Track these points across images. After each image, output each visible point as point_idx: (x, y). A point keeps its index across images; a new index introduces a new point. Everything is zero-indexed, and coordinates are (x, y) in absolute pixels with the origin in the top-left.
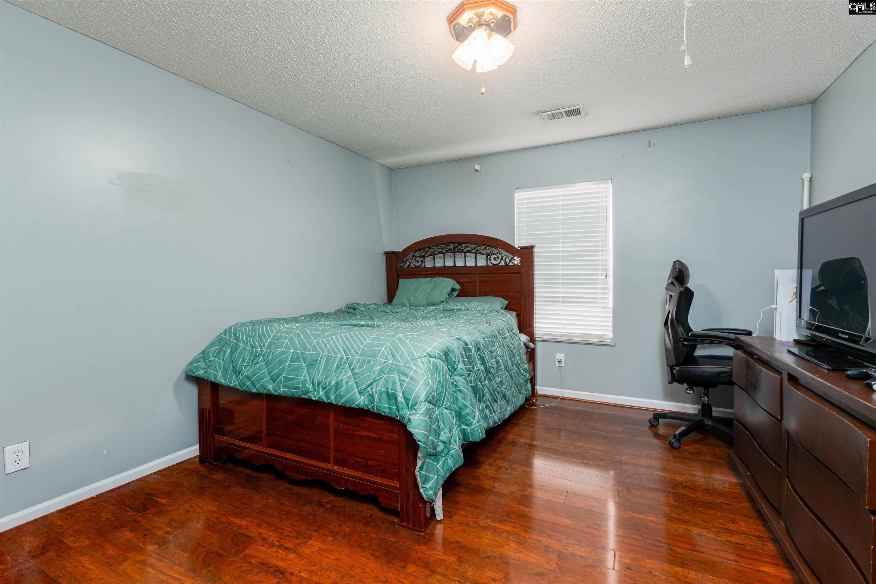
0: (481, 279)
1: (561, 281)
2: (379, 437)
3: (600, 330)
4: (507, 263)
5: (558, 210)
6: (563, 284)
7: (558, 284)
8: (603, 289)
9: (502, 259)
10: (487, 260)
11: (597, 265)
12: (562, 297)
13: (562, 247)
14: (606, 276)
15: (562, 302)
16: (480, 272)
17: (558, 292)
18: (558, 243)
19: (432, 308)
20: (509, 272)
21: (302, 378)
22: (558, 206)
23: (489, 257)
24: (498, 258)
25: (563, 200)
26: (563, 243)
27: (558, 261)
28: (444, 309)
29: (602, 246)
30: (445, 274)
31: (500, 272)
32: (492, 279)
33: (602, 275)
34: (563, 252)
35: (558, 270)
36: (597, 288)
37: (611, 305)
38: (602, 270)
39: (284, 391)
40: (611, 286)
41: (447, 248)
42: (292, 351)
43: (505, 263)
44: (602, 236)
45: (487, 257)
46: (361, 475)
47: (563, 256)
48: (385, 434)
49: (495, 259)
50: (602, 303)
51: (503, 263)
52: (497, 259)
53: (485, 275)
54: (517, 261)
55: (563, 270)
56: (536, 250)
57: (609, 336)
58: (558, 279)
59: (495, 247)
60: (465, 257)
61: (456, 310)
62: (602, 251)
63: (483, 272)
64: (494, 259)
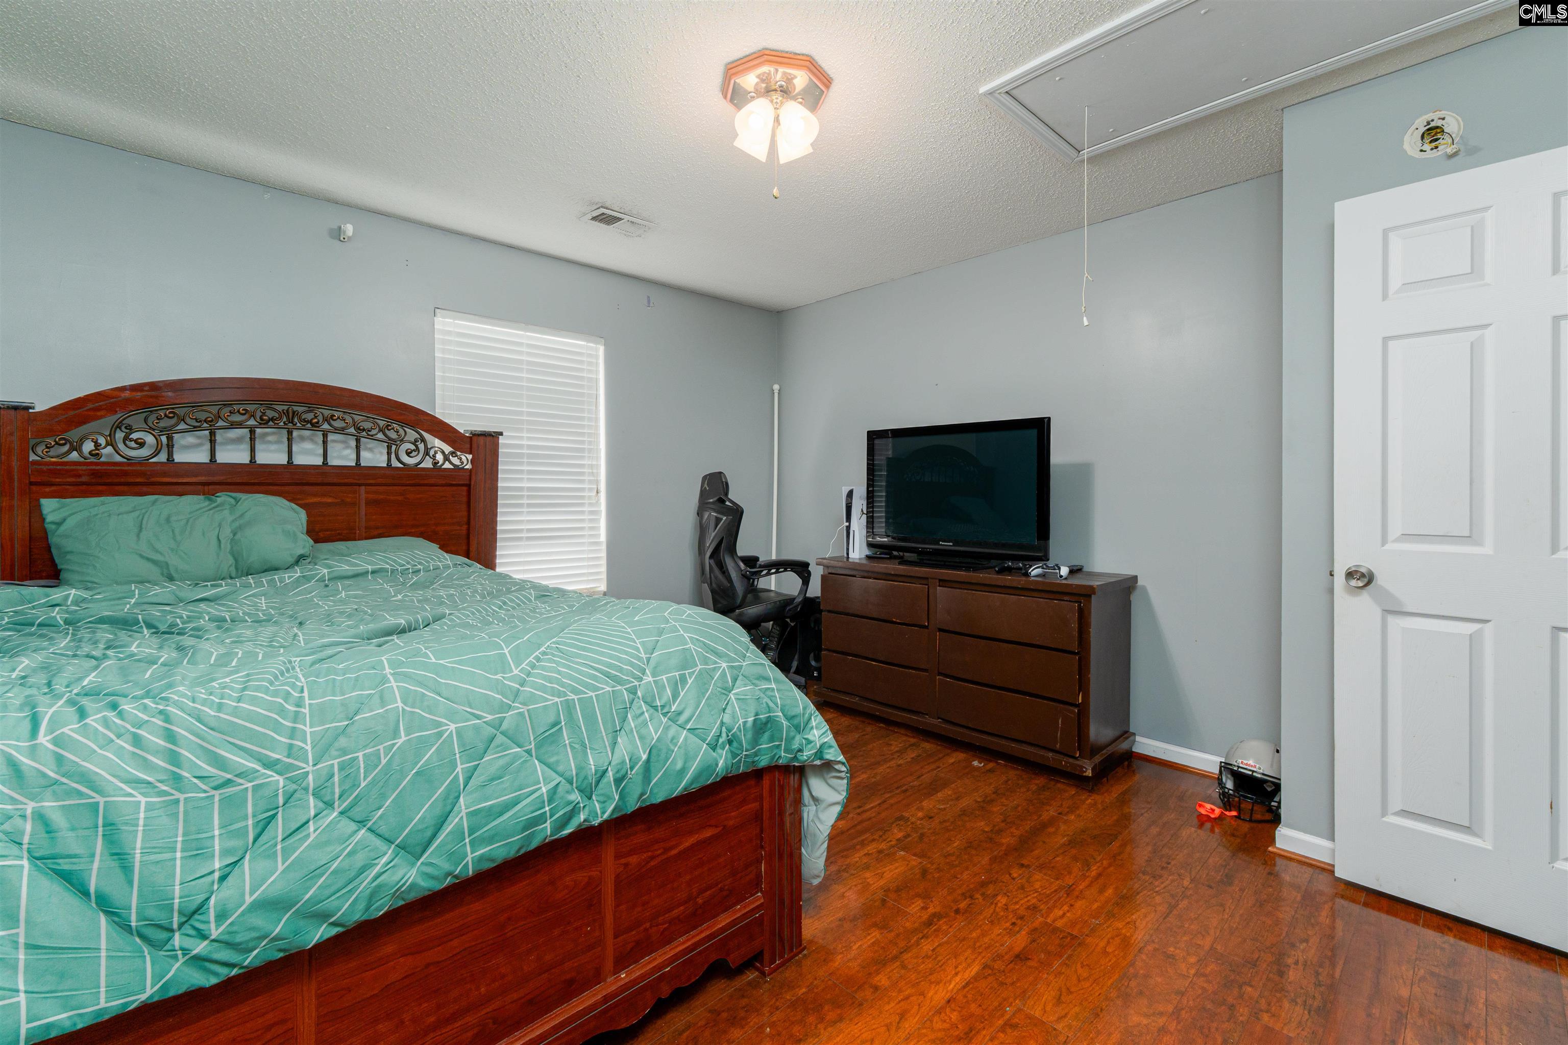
0: (371, 496)
1: (525, 501)
2: (721, 828)
3: (588, 581)
4: (438, 463)
5: (521, 370)
6: (529, 505)
7: (521, 505)
8: (591, 512)
9: (427, 453)
10: (389, 454)
11: (582, 474)
12: (529, 530)
13: (529, 439)
14: (597, 492)
15: (528, 539)
16: (371, 481)
17: (521, 522)
18: (521, 430)
19: (289, 577)
20: (444, 482)
21: (542, 785)
22: (521, 362)
23: (394, 447)
24: (417, 449)
25: (529, 354)
26: (529, 431)
27: (521, 463)
28: (332, 576)
29: (590, 443)
30: (254, 484)
31: (422, 482)
32: (400, 498)
33: (590, 490)
34: (530, 447)
35: (521, 480)
36: (582, 512)
37: (603, 538)
38: (590, 482)
39: (481, 859)
40: (603, 507)
41: (264, 414)
42: (452, 727)
43: (435, 463)
44: (590, 427)
45: (389, 448)
46: (688, 940)
47: (530, 456)
48: (732, 814)
49: (411, 452)
50: (591, 536)
51: (428, 464)
52: (414, 454)
53: (382, 488)
54: (465, 460)
55: (529, 480)
56: (502, 440)
57: (599, 589)
58: (521, 497)
59: (413, 426)
60: (325, 443)
61: (373, 572)
62: (590, 450)
63: (379, 481)
64: (408, 453)
